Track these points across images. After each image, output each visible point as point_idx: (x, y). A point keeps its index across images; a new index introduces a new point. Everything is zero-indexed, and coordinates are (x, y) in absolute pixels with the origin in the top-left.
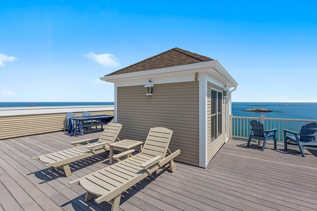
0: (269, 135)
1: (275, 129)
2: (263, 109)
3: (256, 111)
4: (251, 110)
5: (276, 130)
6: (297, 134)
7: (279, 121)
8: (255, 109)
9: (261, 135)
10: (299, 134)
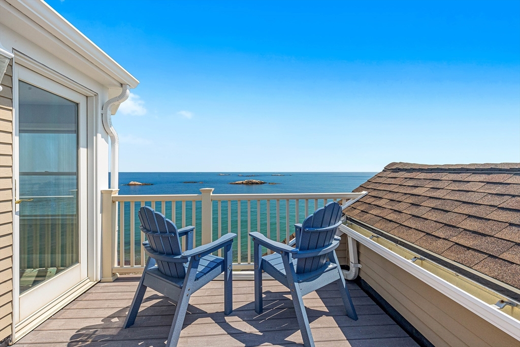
0: (200, 268)
1: (230, 235)
2: (254, 181)
3: (247, 183)
4: (242, 182)
5: (231, 241)
6: (291, 255)
7: (249, 203)
8: (246, 181)
9: (174, 272)
10: (295, 254)
